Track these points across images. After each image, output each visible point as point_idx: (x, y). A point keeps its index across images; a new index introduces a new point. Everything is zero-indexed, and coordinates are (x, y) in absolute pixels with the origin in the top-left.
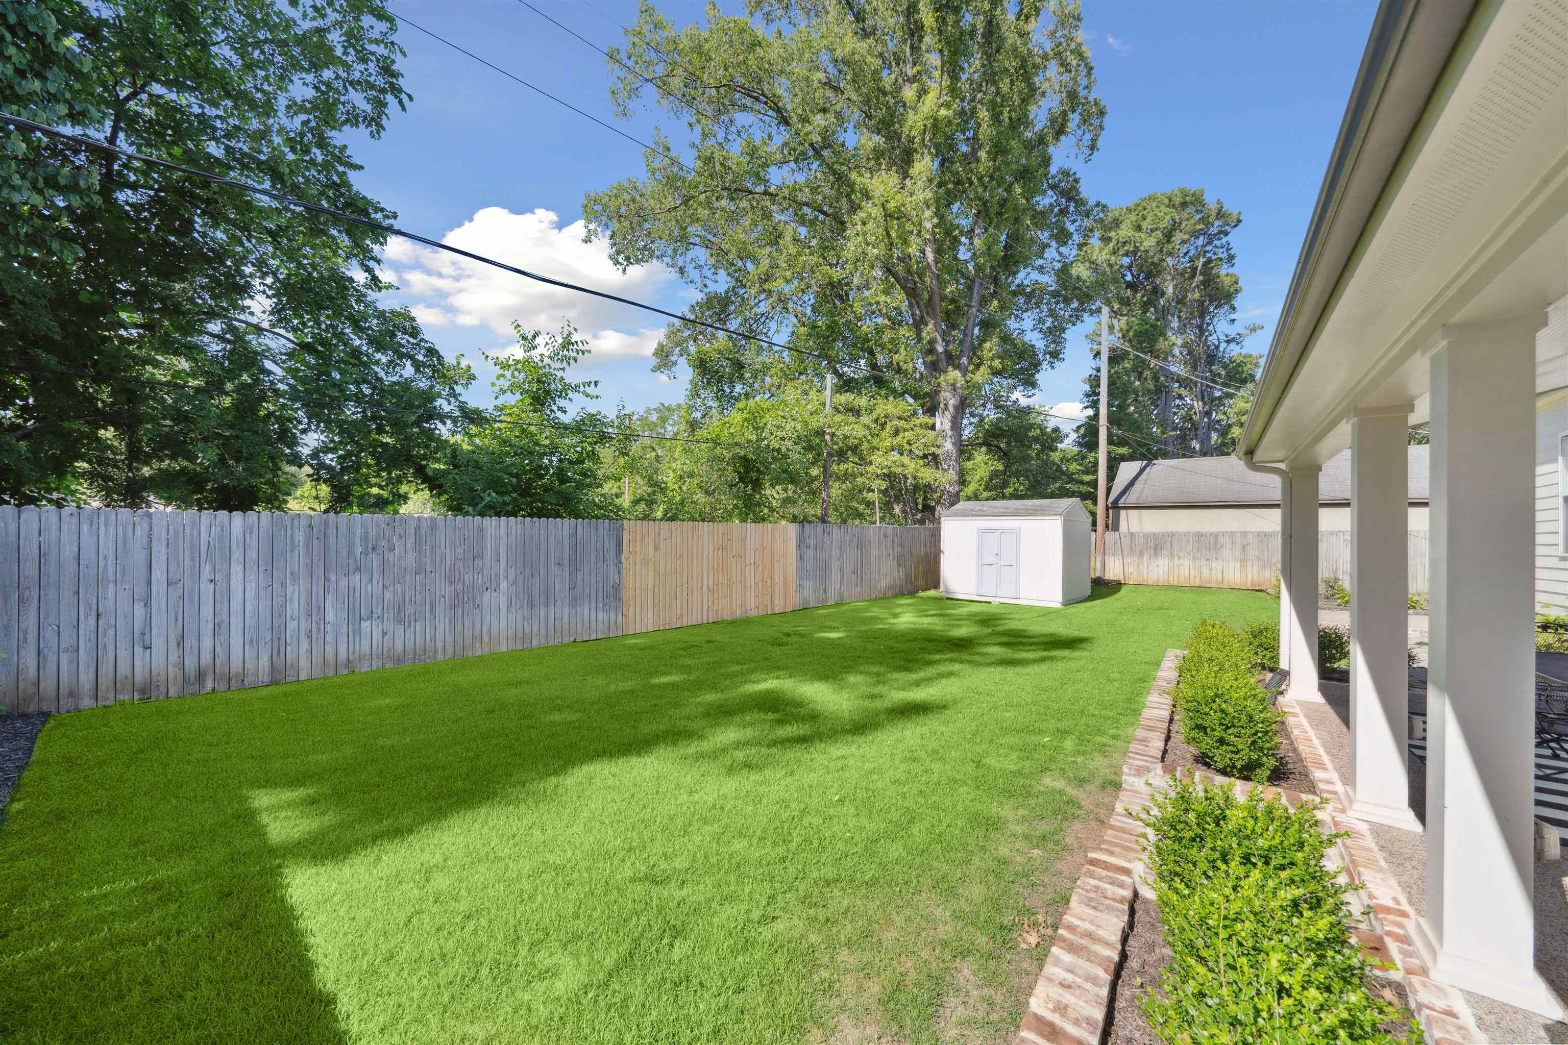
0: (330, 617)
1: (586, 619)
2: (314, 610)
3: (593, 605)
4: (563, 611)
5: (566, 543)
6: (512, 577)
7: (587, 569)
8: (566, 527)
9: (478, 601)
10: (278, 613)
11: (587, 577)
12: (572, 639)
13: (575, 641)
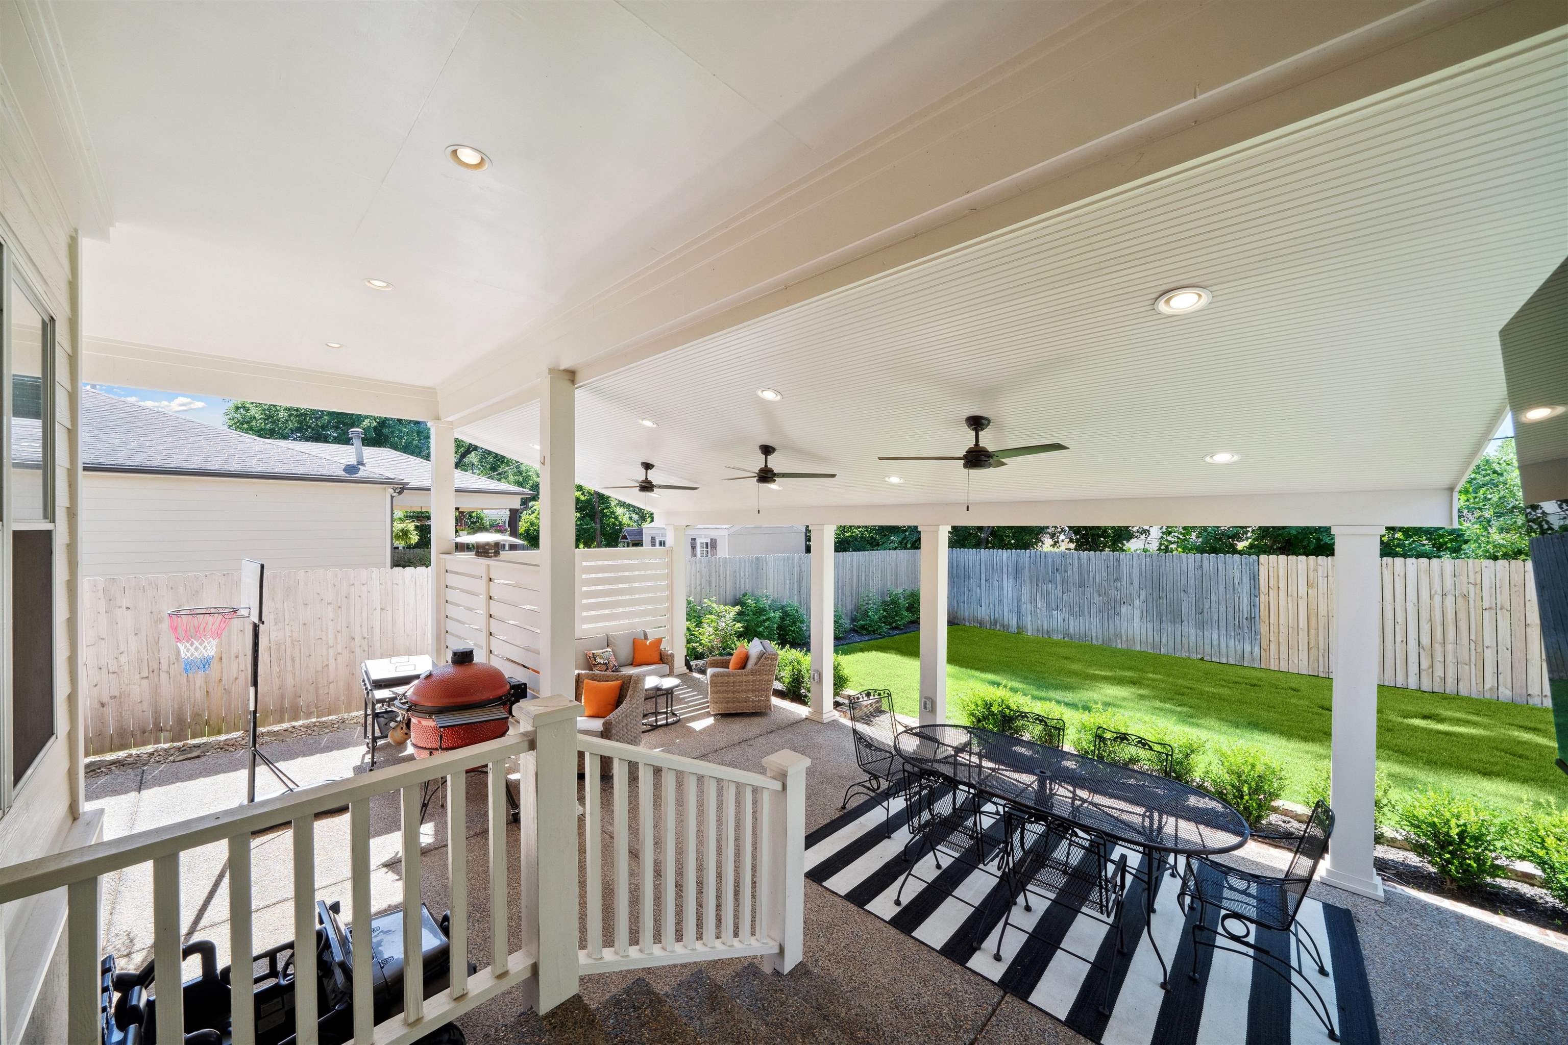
0: (1039, 605)
1: (1216, 643)
2: (1033, 601)
3: (1223, 631)
4: (1190, 630)
5: (1191, 574)
6: (1143, 597)
7: (1214, 598)
8: (1191, 560)
9: (1118, 609)
10: (1019, 599)
11: (1214, 605)
12: (1199, 657)
13: (1202, 659)
